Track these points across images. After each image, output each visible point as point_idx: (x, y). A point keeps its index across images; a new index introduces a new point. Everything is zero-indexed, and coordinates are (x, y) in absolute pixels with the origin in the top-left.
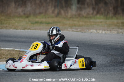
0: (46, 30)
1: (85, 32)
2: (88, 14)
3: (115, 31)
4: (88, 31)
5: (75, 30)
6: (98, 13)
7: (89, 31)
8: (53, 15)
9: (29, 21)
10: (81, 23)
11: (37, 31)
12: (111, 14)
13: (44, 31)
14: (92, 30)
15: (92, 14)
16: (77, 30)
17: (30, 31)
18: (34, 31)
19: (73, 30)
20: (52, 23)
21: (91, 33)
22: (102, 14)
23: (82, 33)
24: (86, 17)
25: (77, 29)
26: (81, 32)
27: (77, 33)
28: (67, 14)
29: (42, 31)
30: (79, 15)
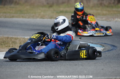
1: (110, 21)
4: (113, 19)
10: (105, 12)
19: (98, 18)
23: (108, 21)
25: (102, 18)
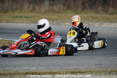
0: (26, 23)
2: (60, 9)
3: (86, 23)
5: (52, 23)
6: (68, 8)
7: (64, 24)
8: (29, 10)
9: (10, 16)
11: (19, 24)
12: (80, 9)
13: (25, 24)
14: (66, 23)
15: (63, 9)
16: (53, 23)
17: (12, 24)
18: (16, 24)
20: (30, 17)
21: (66, 25)
22: (72, 9)
24: (58, 12)
26: (57, 24)
27: (54, 25)
28: (40, 10)
29: (23, 24)
30: (52, 10)
